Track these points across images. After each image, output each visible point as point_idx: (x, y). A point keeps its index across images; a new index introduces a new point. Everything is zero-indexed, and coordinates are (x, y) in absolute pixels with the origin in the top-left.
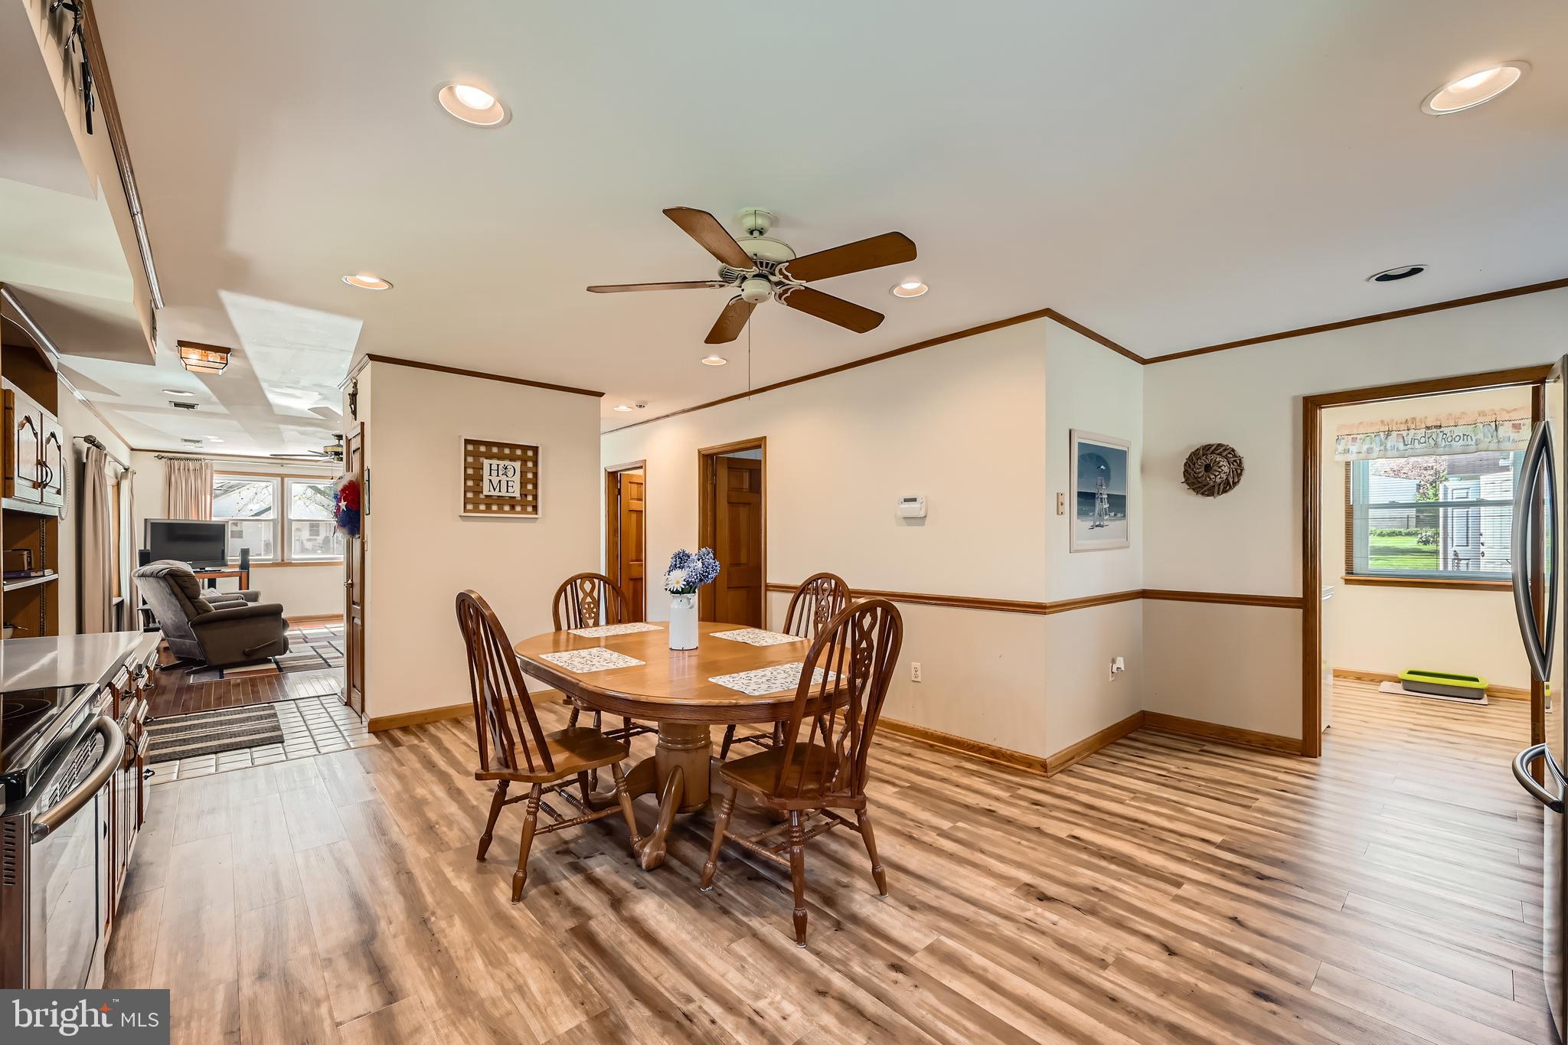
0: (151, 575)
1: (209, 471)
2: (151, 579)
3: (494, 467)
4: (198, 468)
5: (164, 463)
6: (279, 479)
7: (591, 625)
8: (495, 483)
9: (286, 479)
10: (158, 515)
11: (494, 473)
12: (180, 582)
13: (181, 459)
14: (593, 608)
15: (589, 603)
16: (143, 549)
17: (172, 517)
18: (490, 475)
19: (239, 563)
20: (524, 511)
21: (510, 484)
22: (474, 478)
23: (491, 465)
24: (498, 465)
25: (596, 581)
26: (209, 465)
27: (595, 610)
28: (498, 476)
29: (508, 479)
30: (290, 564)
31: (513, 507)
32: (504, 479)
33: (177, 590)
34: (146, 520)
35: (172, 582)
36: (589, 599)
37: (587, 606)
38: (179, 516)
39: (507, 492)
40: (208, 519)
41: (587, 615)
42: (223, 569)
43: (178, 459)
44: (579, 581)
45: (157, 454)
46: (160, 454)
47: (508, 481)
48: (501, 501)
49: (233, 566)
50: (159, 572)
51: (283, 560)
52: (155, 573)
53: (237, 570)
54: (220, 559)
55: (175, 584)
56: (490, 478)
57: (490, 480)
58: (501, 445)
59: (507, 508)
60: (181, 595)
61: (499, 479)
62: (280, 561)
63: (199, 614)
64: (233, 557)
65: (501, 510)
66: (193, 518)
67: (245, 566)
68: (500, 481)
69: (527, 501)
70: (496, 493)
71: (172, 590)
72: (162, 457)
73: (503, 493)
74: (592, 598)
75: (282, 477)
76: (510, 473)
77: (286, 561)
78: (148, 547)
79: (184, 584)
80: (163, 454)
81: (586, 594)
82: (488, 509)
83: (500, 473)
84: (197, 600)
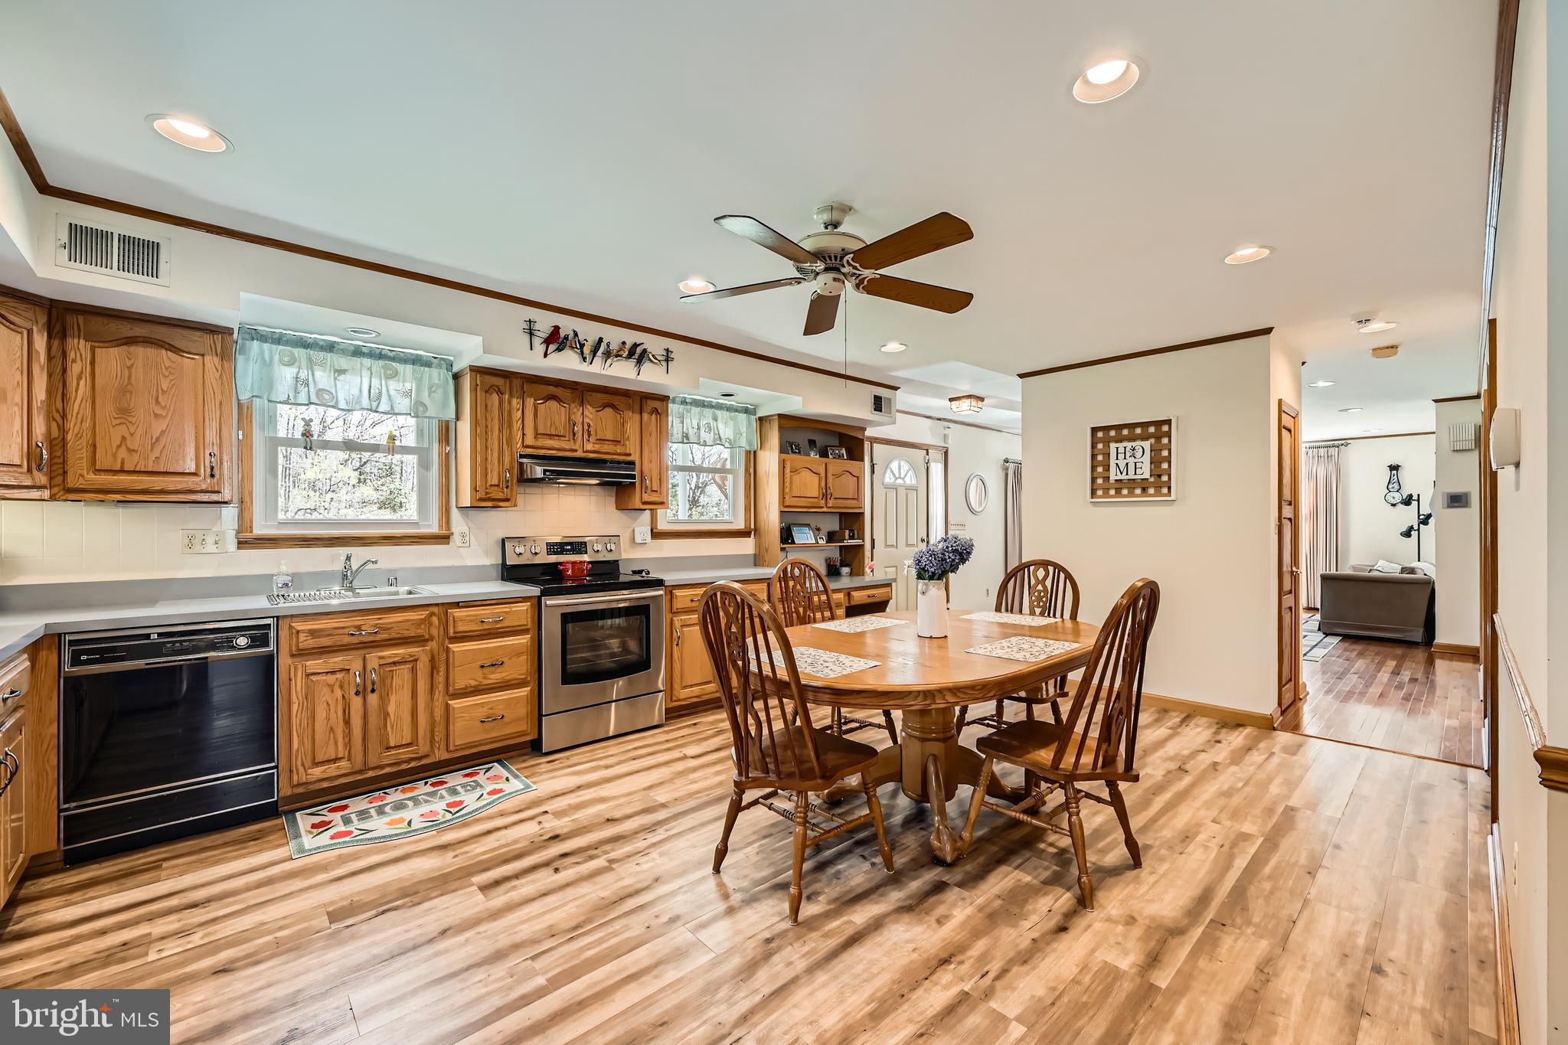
3: (1121, 450)
7: (1037, 613)
8: (1122, 466)
11: (1121, 456)
14: (1043, 597)
15: (1040, 592)
18: (1117, 459)
20: (1158, 493)
21: (1138, 465)
22: (1099, 463)
23: (1117, 448)
24: (1125, 448)
25: (1051, 569)
27: (1044, 599)
28: (1125, 458)
29: (1136, 460)
31: (1144, 490)
32: (1131, 461)
36: (1040, 587)
37: (1036, 594)
39: (1135, 474)
41: (1035, 603)
44: (1032, 568)
47: (1135, 463)
48: (1132, 484)
56: (1117, 461)
57: (1117, 464)
58: (1132, 426)
59: (1138, 491)
61: (1126, 461)
65: (1131, 493)
68: (1127, 464)
69: (1158, 481)
70: (1124, 477)
73: (1131, 476)
74: (1045, 587)
76: (1139, 453)
81: (1038, 582)
82: (1118, 491)
83: (1128, 455)
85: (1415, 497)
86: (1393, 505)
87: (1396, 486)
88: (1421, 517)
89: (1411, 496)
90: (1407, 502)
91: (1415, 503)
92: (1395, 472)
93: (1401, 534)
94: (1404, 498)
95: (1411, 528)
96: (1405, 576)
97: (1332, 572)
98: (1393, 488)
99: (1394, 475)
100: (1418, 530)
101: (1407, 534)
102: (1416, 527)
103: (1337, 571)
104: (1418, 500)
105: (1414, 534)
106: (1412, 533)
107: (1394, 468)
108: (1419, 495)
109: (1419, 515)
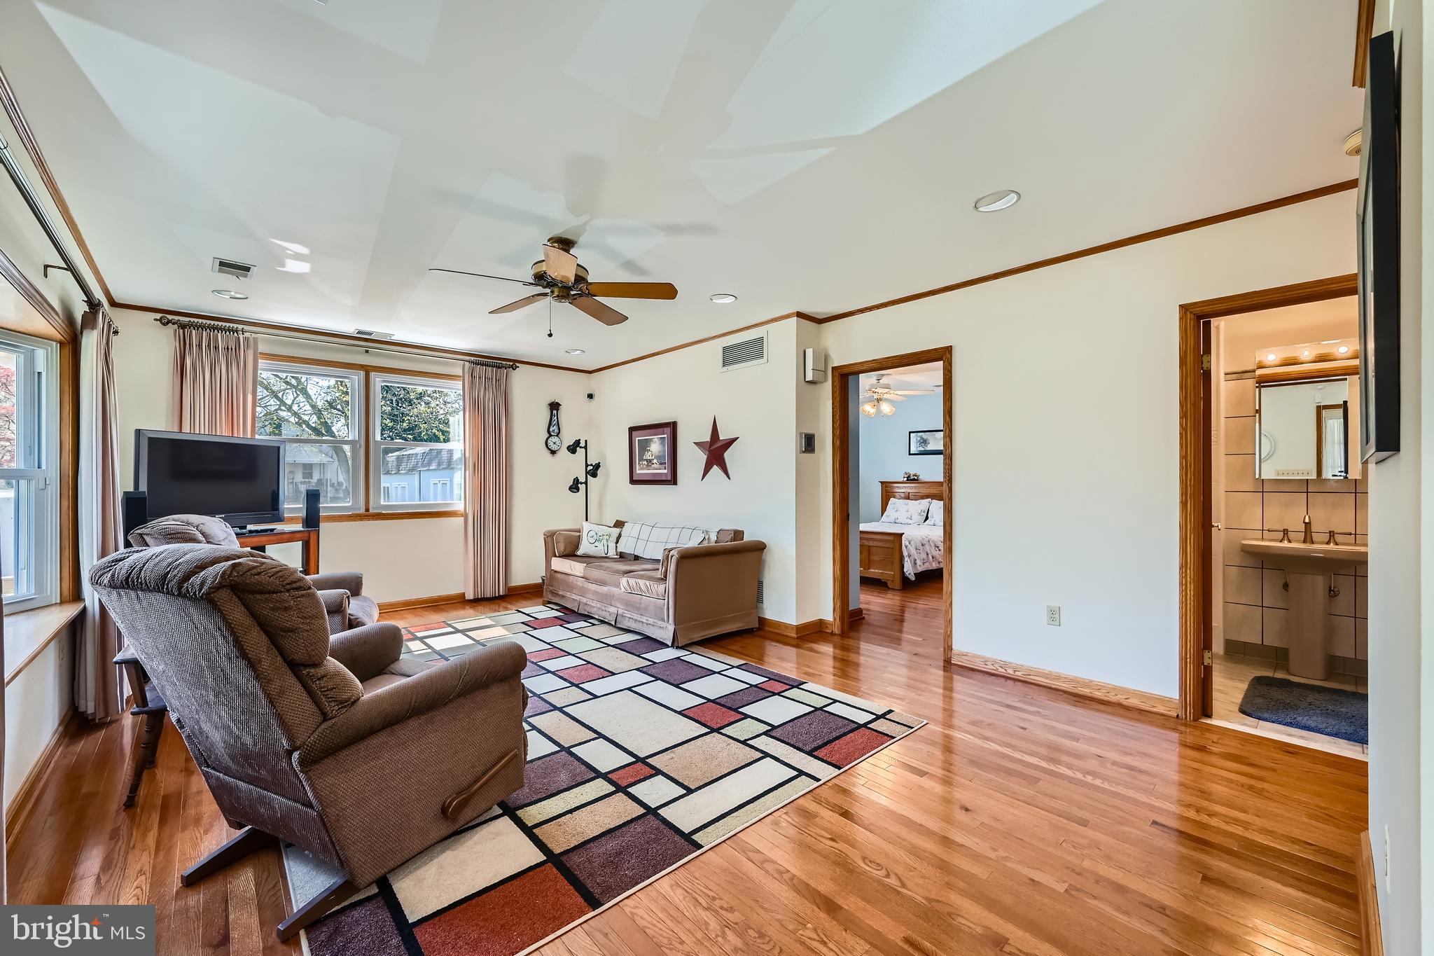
0: (161, 585)
1: (250, 353)
2: (158, 599)
4: (232, 345)
5: (172, 332)
6: (362, 373)
9: (372, 374)
10: (160, 423)
12: (265, 610)
13: (203, 327)
16: (131, 489)
17: (186, 429)
19: (303, 514)
26: (251, 341)
30: (379, 516)
33: (257, 641)
34: (138, 432)
35: (238, 613)
38: (200, 428)
40: (249, 436)
42: (279, 527)
43: (197, 327)
45: (158, 316)
46: (166, 316)
49: (292, 520)
50: (187, 577)
51: (367, 510)
52: (177, 574)
53: (299, 527)
54: (270, 507)
55: (248, 621)
60: (269, 660)
62: (362, 511)
63: (325, 717)
64: (292, 506)
66: (223, 433)
67: (312, 520)
71: (238, 644)
72: (169, 322)
75: (367, 370)
77: (371, 511)
78: (143, 487)
79: (283, 619)
80: (170, 317)
84: (320, 671)
85: (583, 444)
86: (555, 452)
88: (589, 468)
89: (577, 443)
90: (573, 449)
91: (581, 452)
92: (555, 412)
93: (567, 488)
95: (578, 481)
98: (554, 431)
99: (554, 416)
100: (586, 483)
101: (574, 488)
102: (582, 479)
104: (586, 448)
105: (582, 487)
106: (579, 486)
107: (554, 406)
108: (586, 441)
109: (587, 465)
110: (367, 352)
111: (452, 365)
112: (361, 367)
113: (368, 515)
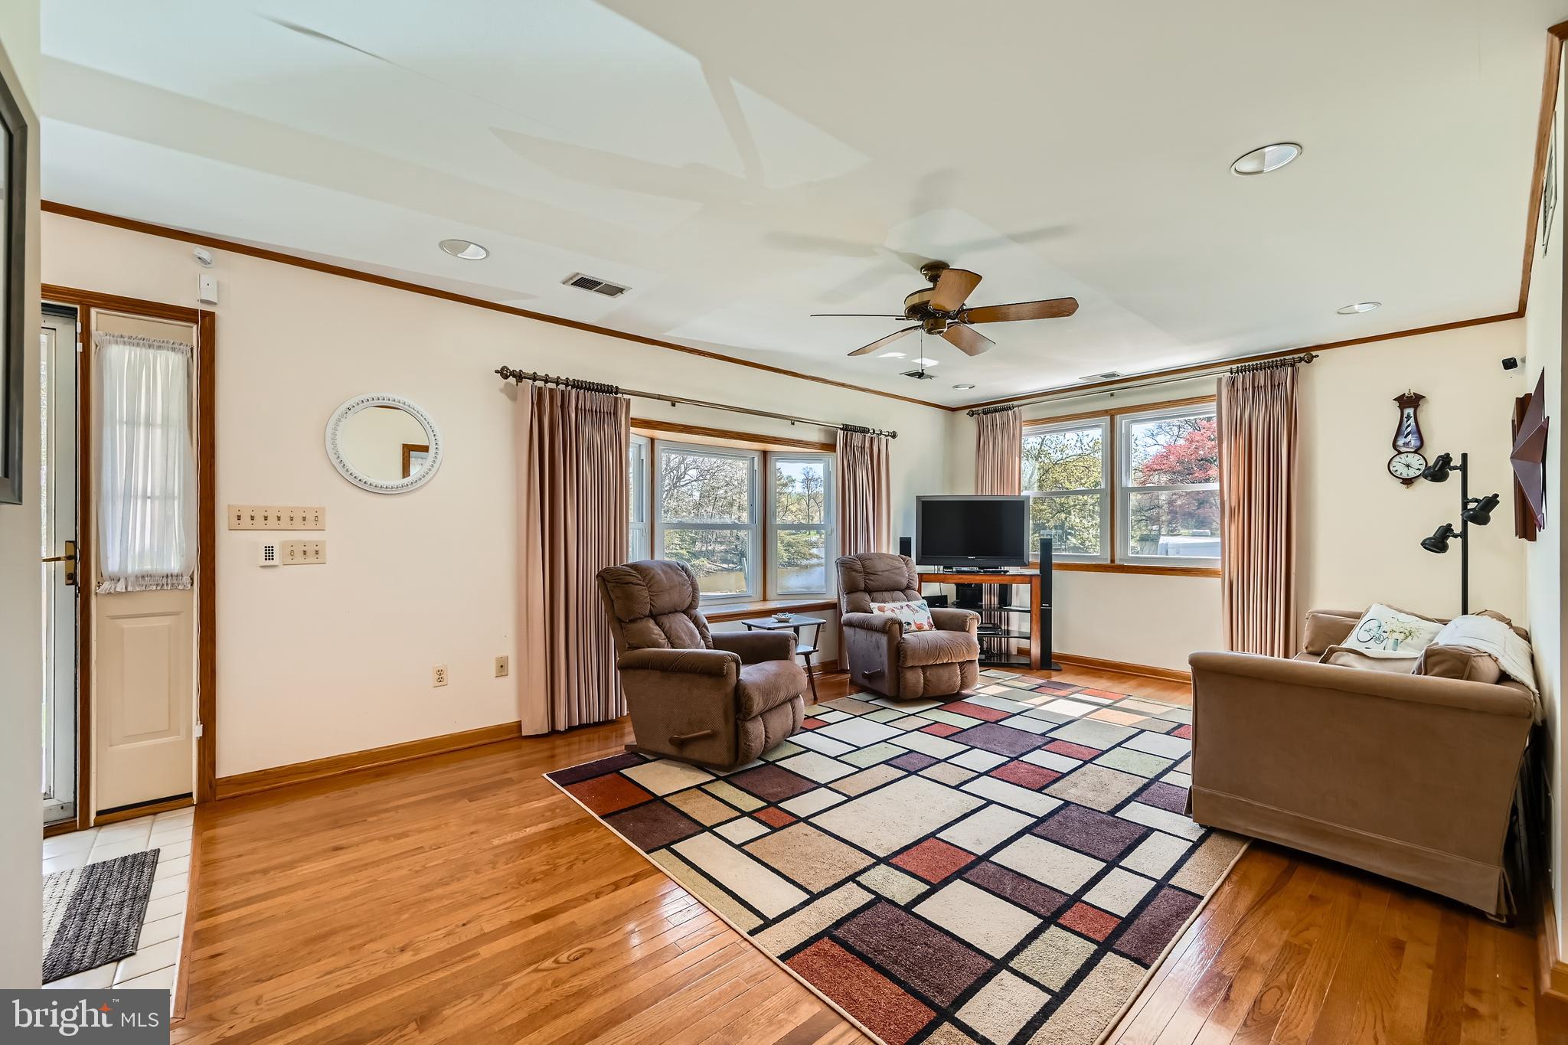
6: (1107, 418)
45: (967, 411)
51: (1113, 561)
62: (1108, 562)
67: (1046, 566)
77: (1117, 562)
85: (1456, 461)
86: (1408, 482)
87: (1413, 440)
88: (1471, 506)
89: (1445, 460)
90: (1438, 472)
91: (1455, 476)
92: (1411, 411)
93: (1424, 544)
94: (1431, 464)
95: (1446, 531)
96: (1432, 680)
97: (1276, 657)
98: (1406, 444)
99: (1409, 418)
100: (1464, 535)
101: (1437, 543)
102: (1457, 528)
103: (1286, 656)
104: (1464, 468)
105: (1455, 544)
106: (1451, 541)
107: (1410, 402)
108: (1464, 457)
109: (1465, 502)
110: (1112, 395)
111: (1204, 383)
112: (1106, 412)
113: (1113, 568)
